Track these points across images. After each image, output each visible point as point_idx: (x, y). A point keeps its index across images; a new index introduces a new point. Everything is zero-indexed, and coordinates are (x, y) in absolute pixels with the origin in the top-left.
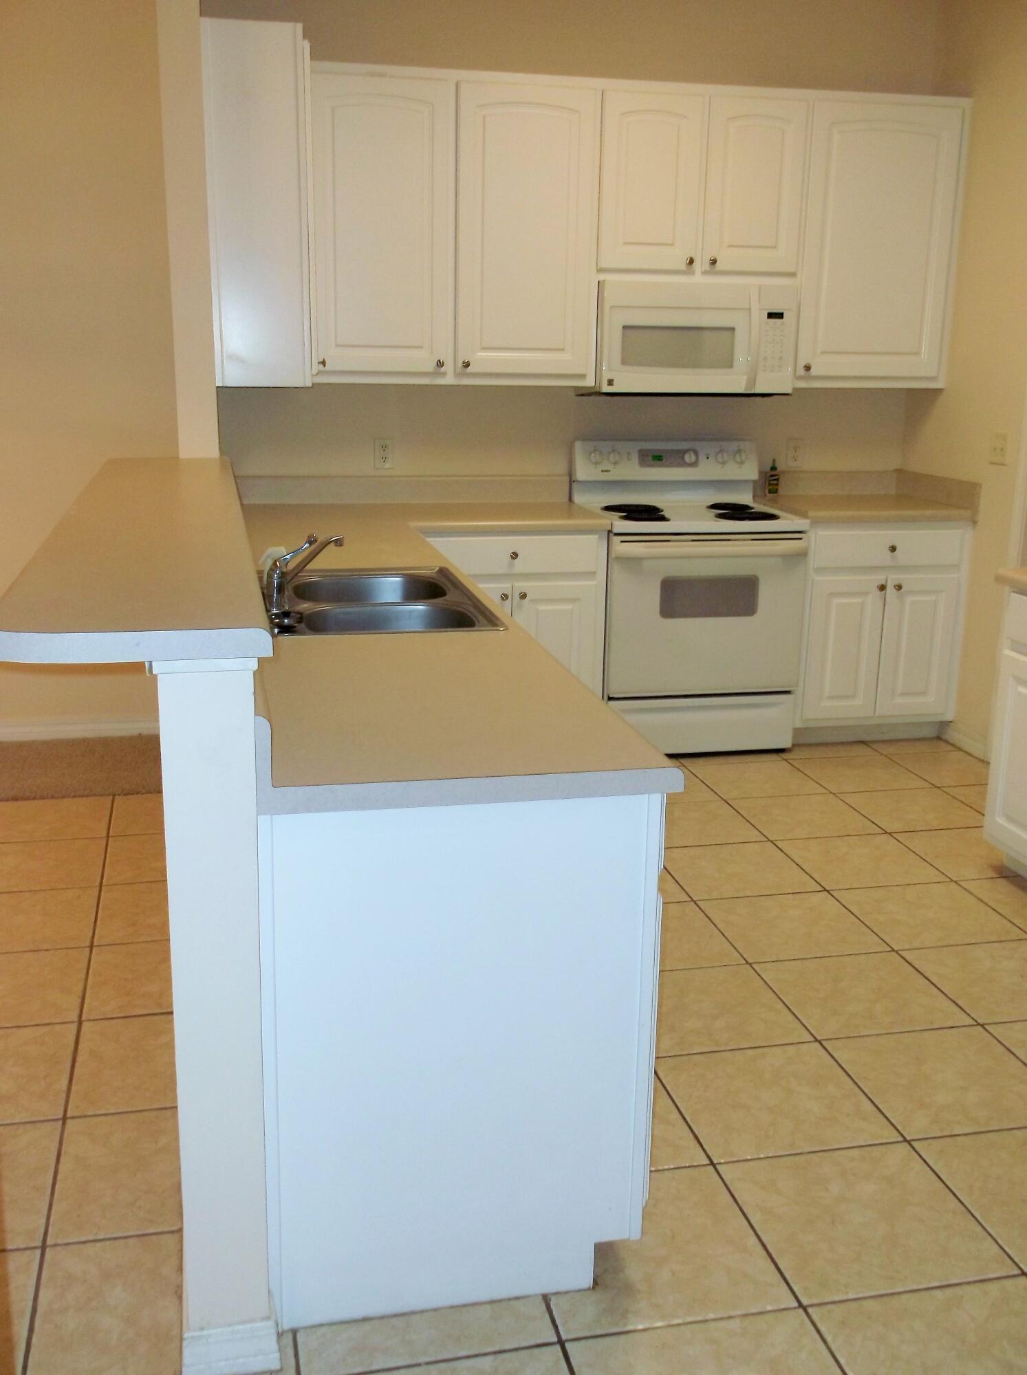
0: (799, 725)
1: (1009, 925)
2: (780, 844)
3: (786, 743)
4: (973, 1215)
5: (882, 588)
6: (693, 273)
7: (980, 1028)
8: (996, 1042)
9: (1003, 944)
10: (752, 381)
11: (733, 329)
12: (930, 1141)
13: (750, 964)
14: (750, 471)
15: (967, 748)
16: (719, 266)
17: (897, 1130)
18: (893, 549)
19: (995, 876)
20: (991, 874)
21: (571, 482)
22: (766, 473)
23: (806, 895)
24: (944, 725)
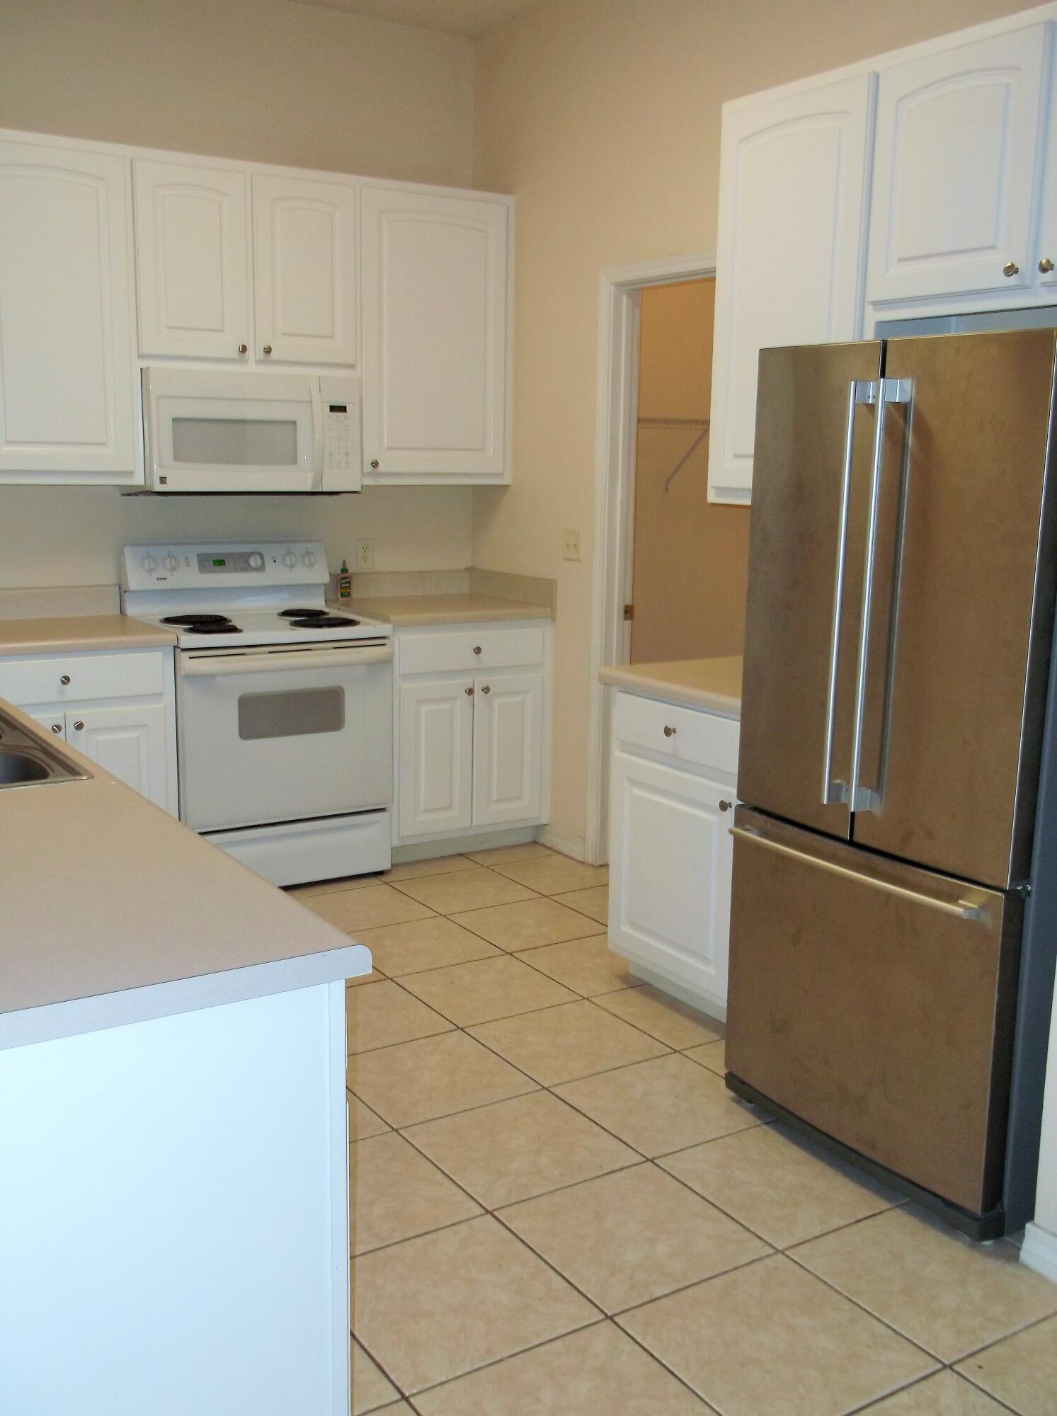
0: (396, 843)
1: (650, 1040)
2: (399, 981)
3: (385, 865)
4: (697, 1395)
5: (470, 692)
6: (246, 362)
7: (649, 1164)
8: (669, 1178)
9: (649, 1062)
10: (319, 477)
11: (294, 423)
12: (633, 1312)
13: (397, 1131)
14: (321, 575)
15: (565, 851)
16: (274, 355)
17: (597, 1307)
18: (478, 650)
19: (624, 987)
20: (619, 985)
21: (122, 591)
22: (337, 575)
23: (439, 1038)
24: (540, 828)
